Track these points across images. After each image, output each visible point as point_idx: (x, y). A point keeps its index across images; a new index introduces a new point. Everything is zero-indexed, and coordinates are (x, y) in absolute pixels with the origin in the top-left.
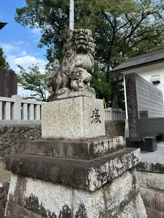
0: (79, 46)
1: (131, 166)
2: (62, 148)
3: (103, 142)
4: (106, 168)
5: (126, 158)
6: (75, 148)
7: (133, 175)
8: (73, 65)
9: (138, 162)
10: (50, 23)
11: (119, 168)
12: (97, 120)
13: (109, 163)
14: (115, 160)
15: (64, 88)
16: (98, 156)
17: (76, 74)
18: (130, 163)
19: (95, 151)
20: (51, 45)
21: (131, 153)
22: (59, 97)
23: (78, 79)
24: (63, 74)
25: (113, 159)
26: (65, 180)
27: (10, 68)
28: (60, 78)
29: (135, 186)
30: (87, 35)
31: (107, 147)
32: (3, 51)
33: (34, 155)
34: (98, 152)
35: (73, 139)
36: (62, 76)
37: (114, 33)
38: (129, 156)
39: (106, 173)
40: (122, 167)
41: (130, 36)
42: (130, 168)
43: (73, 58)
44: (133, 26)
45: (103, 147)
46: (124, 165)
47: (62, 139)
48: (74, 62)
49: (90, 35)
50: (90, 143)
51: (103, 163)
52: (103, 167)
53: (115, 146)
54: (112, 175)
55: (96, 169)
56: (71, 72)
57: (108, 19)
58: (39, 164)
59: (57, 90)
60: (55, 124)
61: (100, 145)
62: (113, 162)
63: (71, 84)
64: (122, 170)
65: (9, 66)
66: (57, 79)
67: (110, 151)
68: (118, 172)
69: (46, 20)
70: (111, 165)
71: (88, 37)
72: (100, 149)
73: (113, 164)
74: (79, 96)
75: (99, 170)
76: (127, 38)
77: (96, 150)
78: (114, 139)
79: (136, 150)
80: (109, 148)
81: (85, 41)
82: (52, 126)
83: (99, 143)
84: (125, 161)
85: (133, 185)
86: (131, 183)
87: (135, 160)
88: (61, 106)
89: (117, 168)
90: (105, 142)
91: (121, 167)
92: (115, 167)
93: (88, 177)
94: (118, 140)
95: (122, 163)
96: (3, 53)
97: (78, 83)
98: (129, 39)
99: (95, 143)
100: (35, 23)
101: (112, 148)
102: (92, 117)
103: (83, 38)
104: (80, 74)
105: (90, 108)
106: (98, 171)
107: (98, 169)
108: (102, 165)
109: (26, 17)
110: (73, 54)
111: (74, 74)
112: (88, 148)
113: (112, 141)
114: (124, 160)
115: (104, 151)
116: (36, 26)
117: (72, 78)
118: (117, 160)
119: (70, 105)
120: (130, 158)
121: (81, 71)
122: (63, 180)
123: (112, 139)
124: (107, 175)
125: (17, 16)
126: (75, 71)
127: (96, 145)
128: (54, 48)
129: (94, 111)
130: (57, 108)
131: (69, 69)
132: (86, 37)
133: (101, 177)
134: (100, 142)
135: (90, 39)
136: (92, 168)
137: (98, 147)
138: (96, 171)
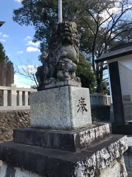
0: (64, 38)
1: (118, 155)
2: (48, 138)
3: (89, 131)
4: (93, 161)
5: (113, 147)
6: (62, 139)
7: (121, 164)
8: (59, 56)
9: (126, 150)
10: (42, 21)
11: (106, 159)
12: (84, 109)
13: (96, 155)
14: (102, 150)
15: (51, 78)
16: (85, 147)
17: (62, 65)
18: (117, 152)
19: (81, 141)
20: (44, 39)
21: (118, 142)
22: (46, 87)
23: (64, 69)
24: (50, 64)
25: (100, 150)
26: (51, 174)
27: (9, 60)
28: (47, 68)
29: (123, 174)
30: (71, 27)
31: (94, 136)
32: (3, 46)
33: (23, 143)
34: (84, 142)
35: (60, 129)
36: (49, 67)
37: (98, 27)
38: (116, 145)
39: (93, 166)
40: (110, 158)
41: (111, 29)
42: (117, 157)
43: (59, 49)
44: (114, 20)
45: (90, 136)
46: (111, 155)
47: (49, 128)
48: (60, 53)
49: (74, 27)
50: (76, 134)
51: (90, 155)
52: (90, 160)
53: (101, 134)
54: (100, 167)
55: (82, 164)
56: (57, 63)
57: (92, 16)
58: (26, 155)
59: (44, 80)
60: (43, 113)
61: (86, 134)
62: (100, 153)
63: (57, 74)
64: (110, 161)
65: (9, 59)
66: (44, 69)
67: (97, 140)
68: (105, 163)
69: (39, 19)
70: (98, 157)
71: (73, 29)
72: (87, 139)
73: (100, 155)
74: (64, 86)
75: (86, 164)
76: (109, 31)
77: (83, 140)
78: (101, 128)
79: (123, 138)
80: (95, 137)
81: (69, 33)
82: (40, 115)
83: (85, 133)
84: (113, 150)
85: (121, 175)
86: (119, 173)
87: (122, 148)
88: (47, 95)
89: (104, 159)
90: (92, 131)
91: (108, 158)
92: (102, 158)
93: (74, 172)
94: (104, 129)
95: (110, 153)
96: (3, 48)
97: (64, 73)
98: (111, 31)
99: (81, 133)
100: (30, 22)
101: (99, 137)
102: (78, 106)
103: (67, 30)
104: (66, 64)
105: (76, 97)
106: (85, 166)
107: (84, 163)
108: (89, 158)
109: (22, 17)
110: (59, 46)
111: (60, 64)
112: (75, 139)
113: (99, 130)
114: (111, 149)
115: (91, 141)
116: (31, 24)
117: (58, 68)
118: (104, 150)
119: (57, 94)
120: (117, 146)
121: (67, 62)
122: (49, 173)
123: (99, 128)
124: (95, 168)
125: (15, 16)
126: (61, 61)
127: (83, 135)
128: (46, 42)
129: (79, 100)
130: (45, 98)
131: (55, 60)
132: (70, 28)
133: (88, 172)
134: (87, 131)
135: (74, 30)
136: (78, 162)
137: (84, 137)
138: (82, 165)
